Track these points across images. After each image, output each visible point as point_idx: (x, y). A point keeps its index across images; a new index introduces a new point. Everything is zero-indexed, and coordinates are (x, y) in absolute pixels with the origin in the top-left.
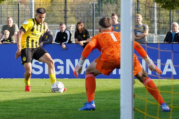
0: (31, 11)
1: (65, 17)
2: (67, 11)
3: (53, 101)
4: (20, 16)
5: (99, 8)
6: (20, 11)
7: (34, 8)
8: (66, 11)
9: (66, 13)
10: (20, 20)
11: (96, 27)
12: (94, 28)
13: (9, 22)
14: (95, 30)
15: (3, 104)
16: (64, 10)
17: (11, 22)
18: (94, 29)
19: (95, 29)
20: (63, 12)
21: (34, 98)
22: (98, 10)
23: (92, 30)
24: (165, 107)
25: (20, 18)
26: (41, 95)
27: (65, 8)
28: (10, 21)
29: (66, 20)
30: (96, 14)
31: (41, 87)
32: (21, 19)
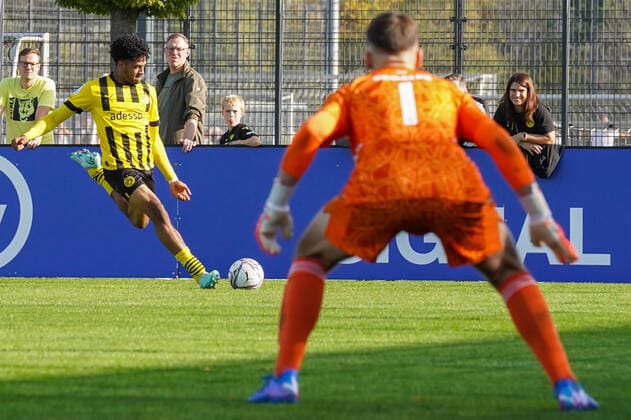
0: (329, 20)
1: (458, 46)
2: (465, 20)
3: (404, 365)
4: (282, 40)
5: (589, 12)
6: (283, 23)
7: (340, 11)
8: (458, 21)
9: (460, 28)
10: (282, 57)
11: (576, 83)
12: (568, 87)
13: (176, 52)
14: (569, 96)
15: (210, 377)
16: (453, 20)
17: (182, 53)
18: (568, 92)
19: (571, 93)
20: (450, 26)
21: (331, 355)
22: (584, 20)
23: (560, 96)
24: (570, 395)
25: (283, 48)
26: (357, 345)
27: (455, 10)
28: (179, 49)
29: (458, 58)
30: (576, 33)
31: (359, 314)
32: (286, 53)
